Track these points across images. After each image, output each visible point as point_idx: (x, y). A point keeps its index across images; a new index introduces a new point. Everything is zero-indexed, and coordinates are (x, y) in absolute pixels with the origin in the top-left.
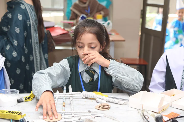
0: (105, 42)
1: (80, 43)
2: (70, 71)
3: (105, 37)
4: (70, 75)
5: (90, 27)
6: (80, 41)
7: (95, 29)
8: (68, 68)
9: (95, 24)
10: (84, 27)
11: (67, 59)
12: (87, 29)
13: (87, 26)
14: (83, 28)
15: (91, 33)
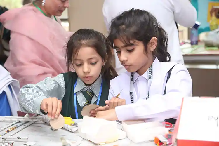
0: (106, 54)
1: (77, 60)
2: (65, 88)
3: (106, 49)
4: (64, 93)
5: (87, 39)
6: (76, 58)
7: (93, 40)
8: (63, 85)
9: (92, 35)
10: (80, 40)
11: (62, 75)
12: (83, 42)
13: (83, 39)
14: (78, 42)
15: (89, 46)
